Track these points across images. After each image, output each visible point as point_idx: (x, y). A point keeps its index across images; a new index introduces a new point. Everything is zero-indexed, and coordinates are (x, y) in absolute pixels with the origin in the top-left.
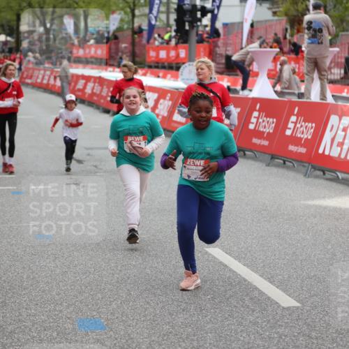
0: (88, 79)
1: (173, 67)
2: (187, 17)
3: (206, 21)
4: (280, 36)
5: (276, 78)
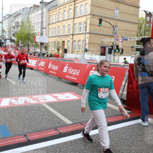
3: (4, 44)
4: (15, 47)
5: (15, 53)
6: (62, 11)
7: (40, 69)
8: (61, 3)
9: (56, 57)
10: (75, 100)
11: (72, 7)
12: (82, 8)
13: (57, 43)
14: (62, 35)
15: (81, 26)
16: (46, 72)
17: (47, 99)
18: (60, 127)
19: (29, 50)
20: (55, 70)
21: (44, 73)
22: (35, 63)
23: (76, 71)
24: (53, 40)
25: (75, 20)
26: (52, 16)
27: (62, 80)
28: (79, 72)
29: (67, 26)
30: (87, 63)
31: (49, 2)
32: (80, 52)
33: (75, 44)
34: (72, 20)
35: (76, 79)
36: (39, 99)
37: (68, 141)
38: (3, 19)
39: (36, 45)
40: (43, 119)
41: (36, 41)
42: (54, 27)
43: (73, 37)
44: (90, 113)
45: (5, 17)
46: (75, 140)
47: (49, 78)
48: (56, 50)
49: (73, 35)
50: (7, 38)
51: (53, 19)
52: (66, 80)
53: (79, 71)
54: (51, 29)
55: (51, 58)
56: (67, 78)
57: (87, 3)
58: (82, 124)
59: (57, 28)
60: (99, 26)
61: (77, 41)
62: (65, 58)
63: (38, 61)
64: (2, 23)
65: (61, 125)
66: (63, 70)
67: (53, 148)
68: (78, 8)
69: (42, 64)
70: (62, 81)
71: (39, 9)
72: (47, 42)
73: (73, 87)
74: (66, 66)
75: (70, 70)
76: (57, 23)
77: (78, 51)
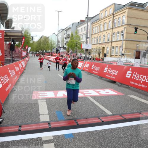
0: (46, 57)
1: (55, 56)
2: (57, 51)
3: (59, 51)
4: (67, 53)
6: (102, 23)
7: (85, 70)
8: (102, 17)
9: (98, 60)
10: (114, 96)
11: (112, 19)
12: (120, 20)
13: (98, 49)
14: (102, 42)
15: (119, 34)
16: (90, 72)
17: (91, 93)
18: (102, 116)
19: (76, 55)
20: (97, 71)
21: (88, 73)
22: (81, 65)
23: (115, 72)
24: (95, 46)
25: (114, 30)
26: (95, 28)
27: (103, 78)
28: (117, 73)
29: (106, 35)
30: (124, 65)
31: (92, 17)
32: (117, 56)
33: (113, 49)
34: (111, 30)
35: (114, 78)
36: (84, 93)
37: (110, 129)
38: (59, 32)
39: (82, 51)
40: (88, 109)
41: (82, 48)
42: (96, 37)
43: (111, 44)
44: (127, 107)
45: (60, 31)
46: (115, 128)
47: (92, 76)
48: (97, 55)
49: (111, 42)
50: (61, 46)
51: (96, 30)
52: (106, 79)
53: (117, 71)
54: (94, 39)
55: (93, 61)
56: (107, 77)
57: (124, 15)
58: (121, 116)
59: (98, 37)
60: (135, 33)
61: (115, 47)
62: (104, 61)
63: (84, 64)
64: (58, 36)
65: (103, 115)
66: (104, 70)
67: (97, 132)
68: (116, 20)
69: (87, 65)
70: (103, 80)
71: (85, 23)
72: (91, 48)
73: (112, 85)
74: (106, 67)
75: (110, 70)
76: (99, 34)
77: (115, 55)
